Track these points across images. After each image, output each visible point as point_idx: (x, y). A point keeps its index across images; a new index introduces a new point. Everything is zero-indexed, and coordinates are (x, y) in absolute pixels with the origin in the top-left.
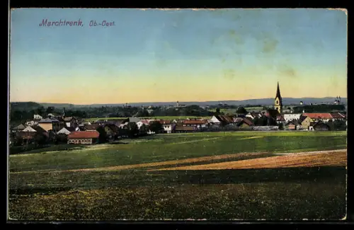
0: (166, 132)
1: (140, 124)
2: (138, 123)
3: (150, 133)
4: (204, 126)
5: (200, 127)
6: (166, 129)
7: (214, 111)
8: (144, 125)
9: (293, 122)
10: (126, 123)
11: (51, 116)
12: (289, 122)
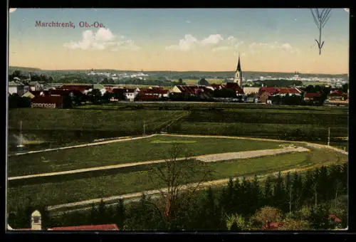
0: (129, 100)
1: (103, 91)
2: (101, 90)
3: (113, 100)
4: (165, 95)
5: (162, 96)
6: (128, 97)
7: (177, 81)
8: (107, 92)
9: (252, 95)
10: (90, 90)
11: (16, 80)
12: (249, 96)
